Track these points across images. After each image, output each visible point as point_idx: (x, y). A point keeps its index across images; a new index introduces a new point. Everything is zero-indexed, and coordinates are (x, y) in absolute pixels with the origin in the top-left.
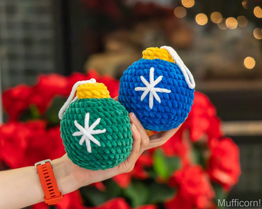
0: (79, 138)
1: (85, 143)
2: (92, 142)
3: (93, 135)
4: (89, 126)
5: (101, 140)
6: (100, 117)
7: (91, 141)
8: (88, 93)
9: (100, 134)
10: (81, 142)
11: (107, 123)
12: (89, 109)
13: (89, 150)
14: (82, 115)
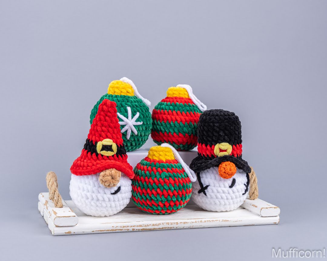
0: (123, 126)
1: (126, 131)
2: (132, 132)
3: (134, 126)
4: (132, 118)
5: (138, 130)
6: (138, 111)
7: (132, 130)
8: (124, 91)
9: (139, 126)
10: (123, 131)
11: (144, 116)
12: (129, 103)
13: (128, 137)
14: (124, 108)
